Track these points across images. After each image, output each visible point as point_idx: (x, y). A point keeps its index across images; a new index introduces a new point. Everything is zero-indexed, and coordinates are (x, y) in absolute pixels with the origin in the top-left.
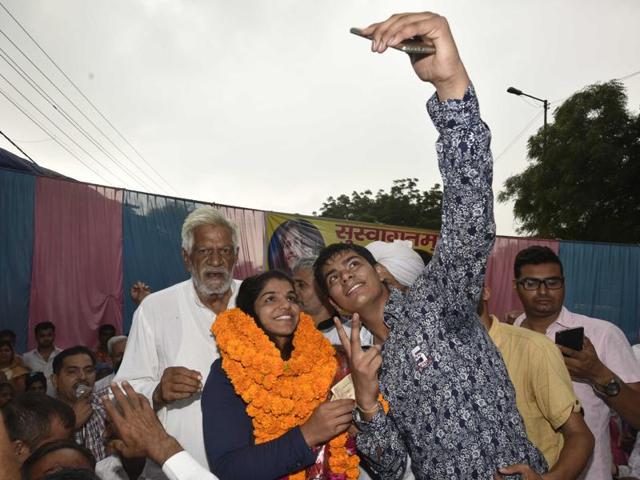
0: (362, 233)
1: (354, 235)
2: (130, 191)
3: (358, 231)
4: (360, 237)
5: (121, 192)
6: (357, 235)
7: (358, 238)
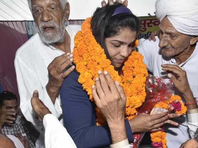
0: (151, 23)
1: (146, 25)
2: (28, 21)
3: (149, 21)
4: (150, 25)
5: (24, 22)
6: (148, 24)
7: (149, 26)
